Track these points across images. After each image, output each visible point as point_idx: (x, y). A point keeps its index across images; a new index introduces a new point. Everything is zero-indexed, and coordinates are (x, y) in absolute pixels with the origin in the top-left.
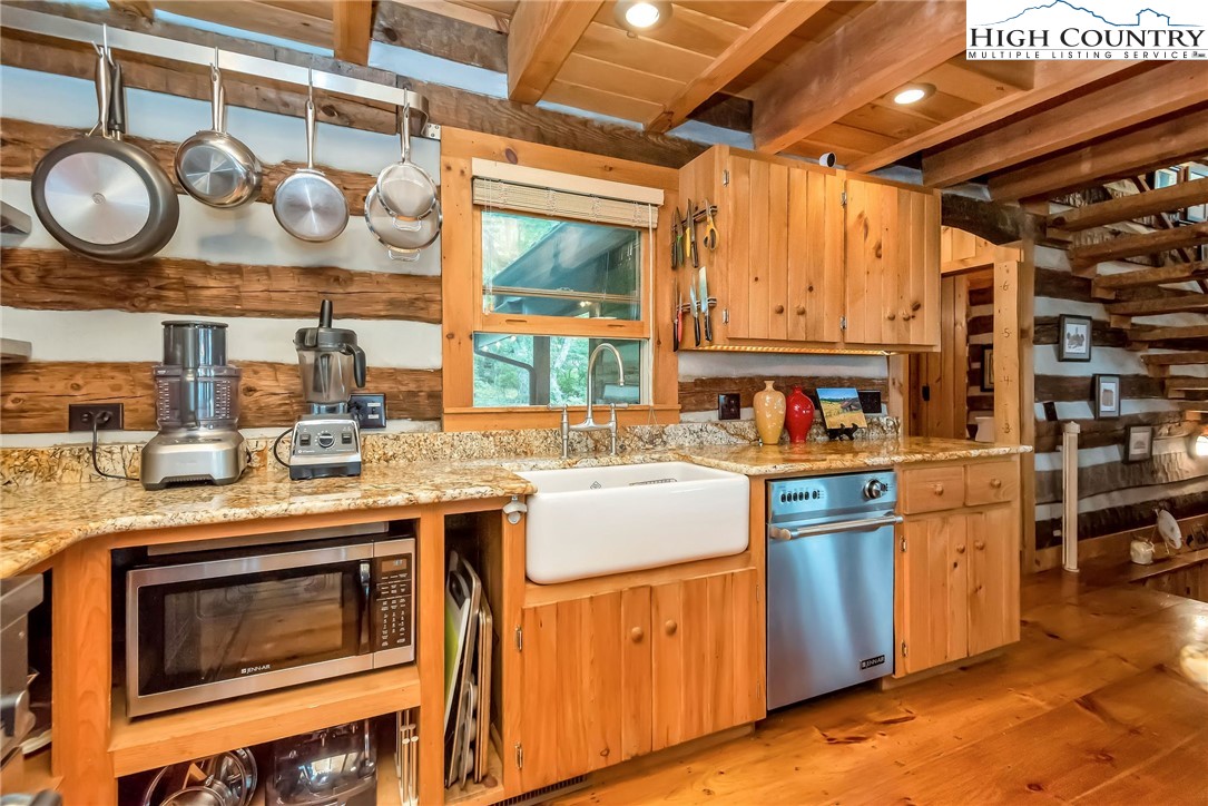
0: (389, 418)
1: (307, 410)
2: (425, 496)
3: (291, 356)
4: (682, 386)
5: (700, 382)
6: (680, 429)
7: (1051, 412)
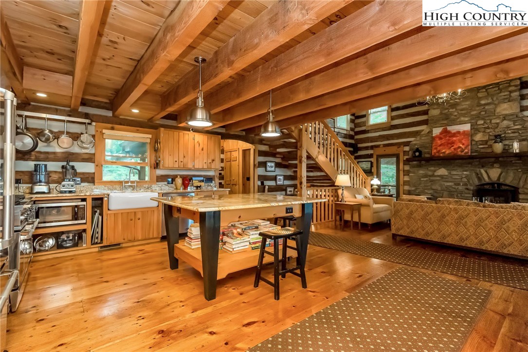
0: (81, 182)
1: (63, 180)
2: (88, 194)
3: (60, 170)
4: (157, 177)
5: (162, 176)
6: (156, 186)
7: (262, 183)
